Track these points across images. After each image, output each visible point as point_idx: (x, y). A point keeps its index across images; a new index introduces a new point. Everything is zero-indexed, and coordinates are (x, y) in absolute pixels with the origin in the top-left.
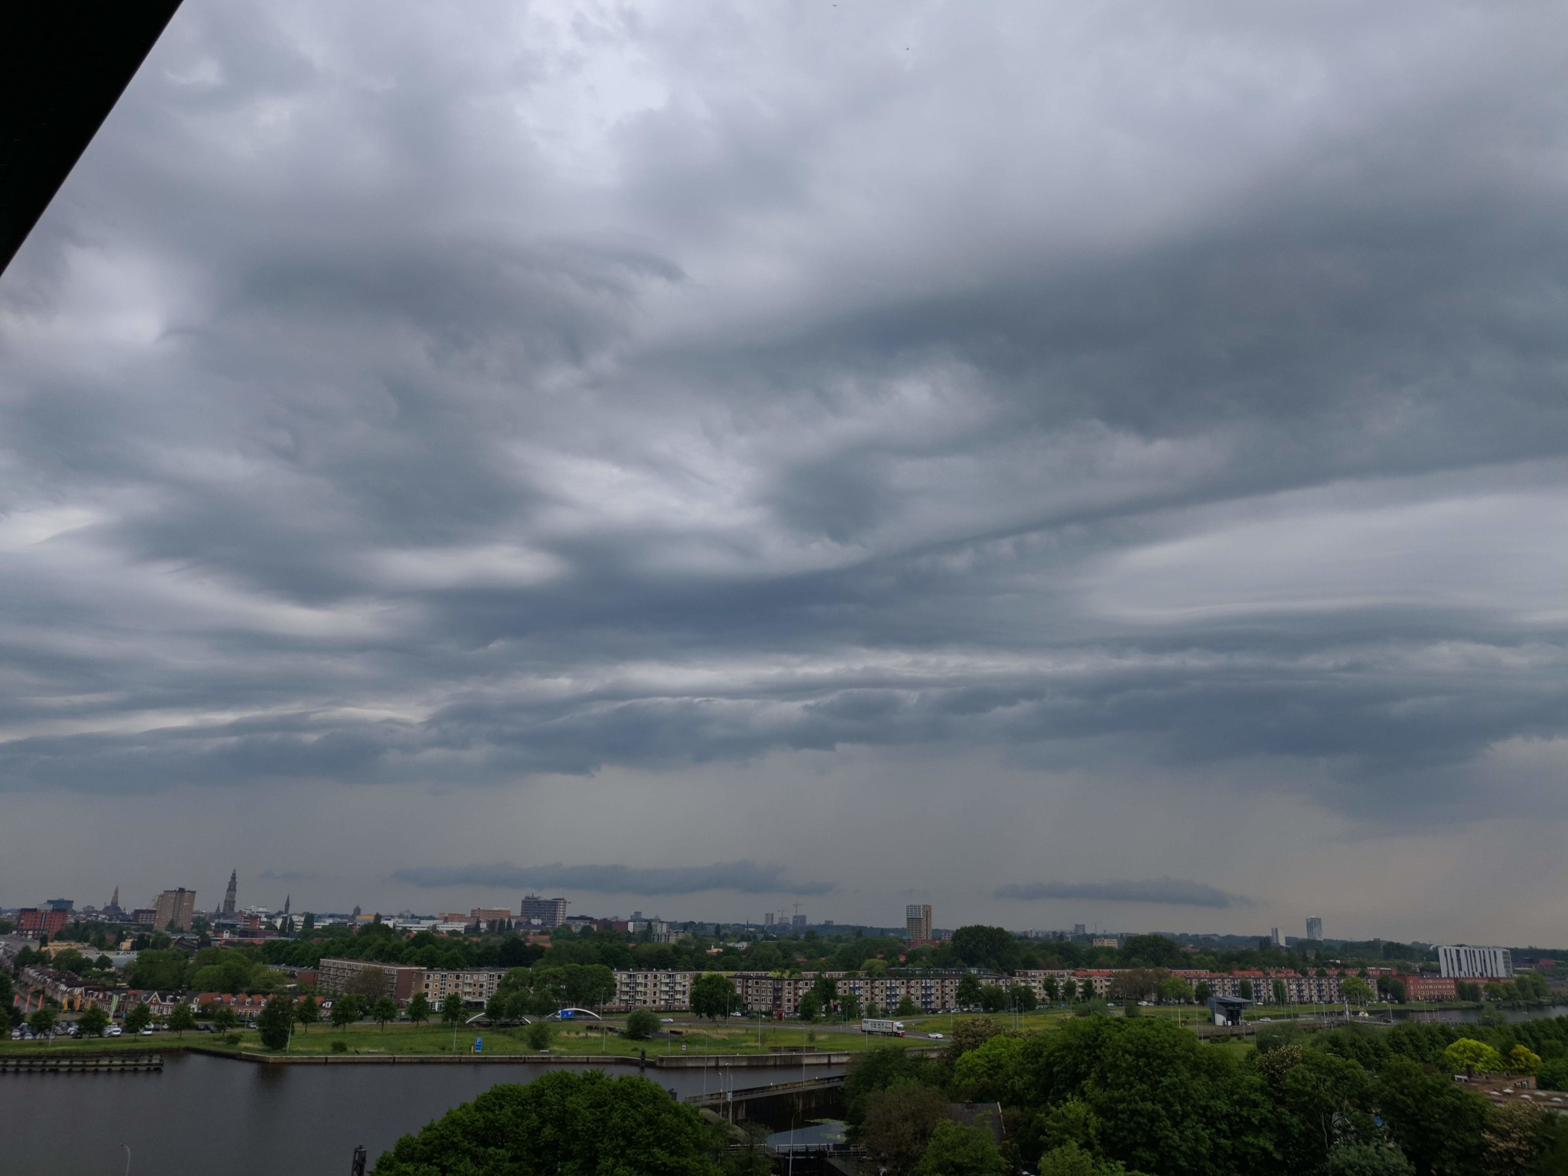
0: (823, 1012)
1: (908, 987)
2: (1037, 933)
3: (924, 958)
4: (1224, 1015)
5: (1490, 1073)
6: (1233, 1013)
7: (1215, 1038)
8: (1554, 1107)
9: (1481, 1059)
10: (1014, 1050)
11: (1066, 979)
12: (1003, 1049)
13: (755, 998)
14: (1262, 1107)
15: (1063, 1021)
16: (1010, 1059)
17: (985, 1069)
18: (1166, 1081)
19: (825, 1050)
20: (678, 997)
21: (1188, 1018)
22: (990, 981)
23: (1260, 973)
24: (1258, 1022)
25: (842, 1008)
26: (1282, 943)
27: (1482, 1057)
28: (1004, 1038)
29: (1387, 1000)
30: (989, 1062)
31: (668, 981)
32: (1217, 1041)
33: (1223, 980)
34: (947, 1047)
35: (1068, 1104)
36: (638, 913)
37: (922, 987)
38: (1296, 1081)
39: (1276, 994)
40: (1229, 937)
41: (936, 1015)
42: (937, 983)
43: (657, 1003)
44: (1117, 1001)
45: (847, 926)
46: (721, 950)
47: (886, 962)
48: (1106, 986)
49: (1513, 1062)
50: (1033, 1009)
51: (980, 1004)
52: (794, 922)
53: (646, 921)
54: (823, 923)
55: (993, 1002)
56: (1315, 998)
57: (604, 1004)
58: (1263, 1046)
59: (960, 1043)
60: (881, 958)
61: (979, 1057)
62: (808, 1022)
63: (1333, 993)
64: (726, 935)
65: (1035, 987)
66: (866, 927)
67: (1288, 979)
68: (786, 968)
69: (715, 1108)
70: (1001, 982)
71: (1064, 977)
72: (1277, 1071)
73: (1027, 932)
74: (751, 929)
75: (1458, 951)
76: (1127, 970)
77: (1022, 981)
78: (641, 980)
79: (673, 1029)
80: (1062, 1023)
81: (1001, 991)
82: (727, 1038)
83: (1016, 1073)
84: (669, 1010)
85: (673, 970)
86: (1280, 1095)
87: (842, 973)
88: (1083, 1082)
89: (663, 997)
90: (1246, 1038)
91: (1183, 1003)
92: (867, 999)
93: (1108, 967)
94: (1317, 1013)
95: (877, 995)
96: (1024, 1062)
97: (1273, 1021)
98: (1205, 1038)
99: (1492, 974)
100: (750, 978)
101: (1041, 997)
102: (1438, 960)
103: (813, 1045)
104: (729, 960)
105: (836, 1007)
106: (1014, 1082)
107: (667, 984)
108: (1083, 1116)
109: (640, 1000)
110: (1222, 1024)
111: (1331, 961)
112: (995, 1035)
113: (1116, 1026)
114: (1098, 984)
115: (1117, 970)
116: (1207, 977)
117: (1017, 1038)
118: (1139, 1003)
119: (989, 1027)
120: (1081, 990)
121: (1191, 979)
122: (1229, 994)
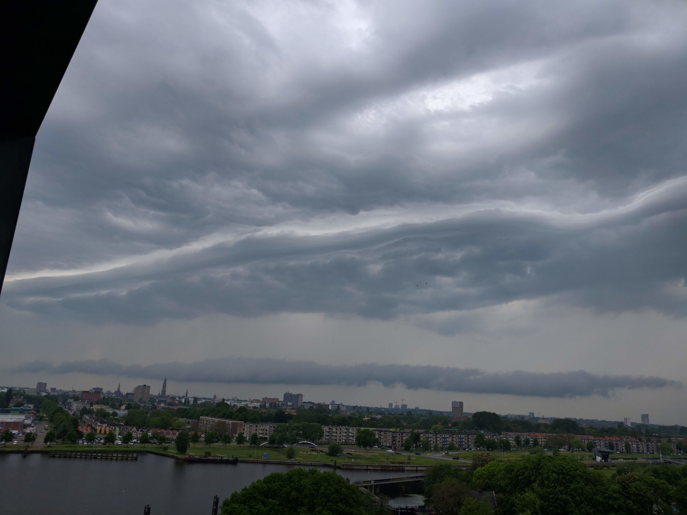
0: (414, 447)
1: (452, 438)
2: (512, 416)
3: (460, 425)
4: (601, 457)
6: (605, 456)
7: (597, 466)
10: (501, 468)
11: (525, 437)
12: (495, 467)
13: (384, 440)
14: (619, 500)
15: (523, 456)
16: (499, 472)
17: (487, 476)
18: (573, 486)
19: (415, 464)
20: (351, 438)
21: (583, 457)
22: (490, 436)
23: (618, 439)
24: (617, 461)
25: (423, 446)
26: (629, 425)
28: (495, 462)
29: (680, 453)
30: (489, 473)
31: (346, 431)
32: (597, 469)
33: (600, 441)
34: (470, 465)
35: (526, 493)
36: (333, 401)
37: (459, 438)
38: (637, 489)
39: (626, 449)
40: (603, 421)
41: (465, 451)
42: (466, 436)
43: (341, 441)
44: (550, 448)
45: (425, 410)
46: (369, 419)
47: (442, 426)
48: (544, 441)
50: (510, 450)
51: (485, 446)
52: (401, 407)
53: (337, 405)
54: (414, 408)
55: (491, 446)
56: (645, 451)
57: (319, 440)
58: (619, 472)
59: (476, 464)
60: (440, 425)
61: (484, 470)
62: (408, 451)
63: (654, 449)
64: (371, 412)
65: (511, 440)
66: (434, 411)
67: (632, 441)
68: (397, 428)
69: (366, 487)
70: (495, 437)
71: (524, 436)
72: (627, 484)
73: (507, 415)
74: (382, 410)
76: (554, 434)
77: (505, 437)
78: (334, 430)
79: (348, 452)
80: (523, 457)
81: (495, 441)
82: (372, 457)
83: (501, 478)
84: (346, 444)
85: (349, 426)
86: (628, 495)
87: (423, 431)
88: (533, 484)
89: (344, 438)
90: (612, 468)
91: (581, 451)
92: (434, 442)
93: (545, 432)
94: (646, 458)
95: (438, 441)
96: (505, 474)
97: (625, 461)
98: (591, 467)
100: (382, 431)
101: (513, 445)
103: (409, 461)
104: (373, 423)
105: (420, 445)
106: (500, 482)
107: (346, 433)
108: (533, 499)
109: (334, 439)
110: (599, 461)
111: (653, 434)
112: (492, 461)
113: (549, 460)
114: (540, 440)
115: (549, 434)
116: (593, 439)
117: (502, 463)
118: (560, 450)
119: (489, 457)
120: (532, 442)
121: (585, 440)
122: (603, 447)
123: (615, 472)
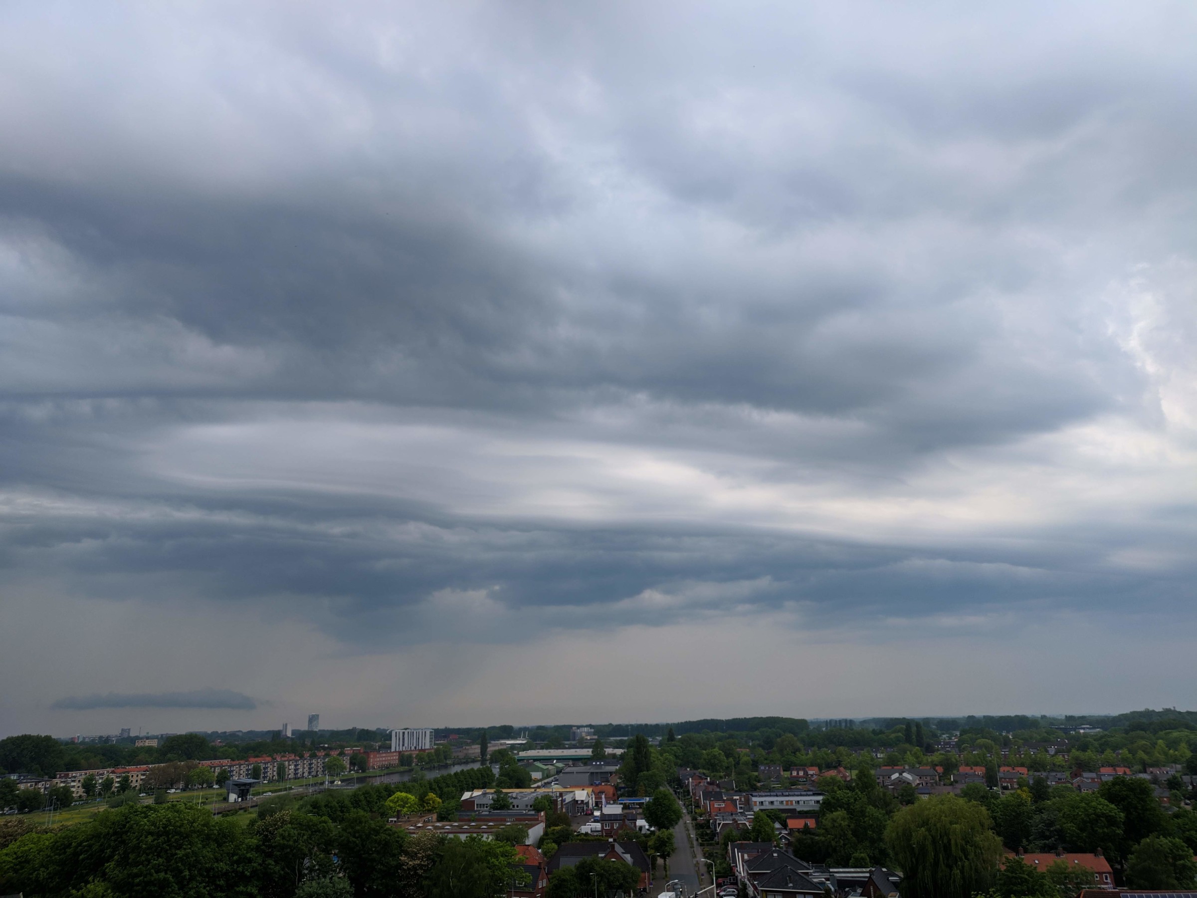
2: (84, 738)
4: (236, 794)
5: (410, 814)
6: (243, 790)
7: (225, 813)
8: (445, 833)
9: (407, 806)
10: (44, 845)
11: (105, 777)
12: (33, 845)
14: (255, 862)
15: (96, 814)
16: (38, 854)
17: (12, 865)
18: (180, 853)
21: (207, 799)
22: (29, 784)
23: (269, 759)
24: (261, 796)
26: (289, 734)
27: (407, 804)
28: (34, 835)
29: (354, 770)
30: (17, 858)
32: (227, 815)
33: (240, 767)
35: (89, 886)
38: (284, 838)
39: (279, 774)
40: (250, 732)
44: (149, 791)
48: (141, 780)
49: (425, 805)
50: (69, 806)
51: (15, 806)
55: (29, 804)
56: (306, 774)
58: (262, 815)
61: (7, 855)
63: (319, 769)
65: (74, 787)
67: (289, 761)
70: (40, 785)
71: (102, 775)
72: (270, 832)
73: (75, 738)
75: (404, 733)
76: (162, 765)
77: (61, 782)
80: (94, 815)
81: (39, 793)
83: (42, 866)
86: (270, 850)
88: (106, 865)
90: (251, 810)
91: (205, 788)
93: (147, 763)
94: (306, 785)
96: (52, 854)
97: (273, 794)
98: (218, 813)
99: (422, 747)
101: (78, 795)
102: (391, 740)
106: (39, 874)
108: (101, 894)
110: (233, 801)
111: (321, 745)
112: (26, 833)
113: (144, 813)
114: (134, 779)
115: (153, 765)
116: (228, 765)
117: (49, 834)
118: (168, 791)
119: (21, 826)
120: (117, 785)
121: (215, 767)
122: (243, 777)
123: (254, 816)
